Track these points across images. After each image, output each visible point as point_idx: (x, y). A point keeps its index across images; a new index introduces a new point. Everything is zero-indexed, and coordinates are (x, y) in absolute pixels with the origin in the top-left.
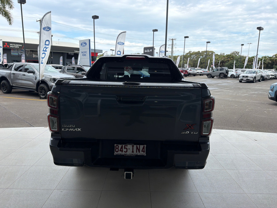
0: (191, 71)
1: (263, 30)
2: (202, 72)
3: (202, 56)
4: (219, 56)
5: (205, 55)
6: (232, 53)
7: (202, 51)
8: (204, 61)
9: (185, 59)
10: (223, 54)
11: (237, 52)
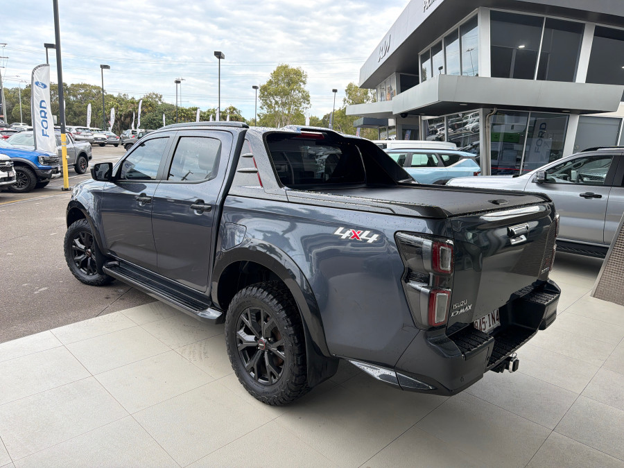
0: (78, 133)
1: (223, 58)
2: (105, 137)
3: (74, 96)
4: (116, 99)
5: (81, 94)
6: (148, 97)
7: (72, 85)
8: (81, 109)
9: (25, 99)
10: (125, 95)
11: (157, 95)
